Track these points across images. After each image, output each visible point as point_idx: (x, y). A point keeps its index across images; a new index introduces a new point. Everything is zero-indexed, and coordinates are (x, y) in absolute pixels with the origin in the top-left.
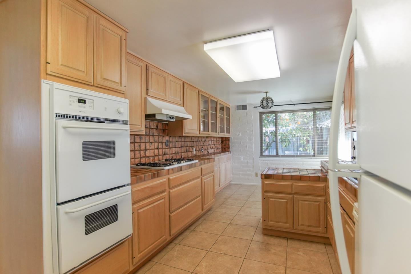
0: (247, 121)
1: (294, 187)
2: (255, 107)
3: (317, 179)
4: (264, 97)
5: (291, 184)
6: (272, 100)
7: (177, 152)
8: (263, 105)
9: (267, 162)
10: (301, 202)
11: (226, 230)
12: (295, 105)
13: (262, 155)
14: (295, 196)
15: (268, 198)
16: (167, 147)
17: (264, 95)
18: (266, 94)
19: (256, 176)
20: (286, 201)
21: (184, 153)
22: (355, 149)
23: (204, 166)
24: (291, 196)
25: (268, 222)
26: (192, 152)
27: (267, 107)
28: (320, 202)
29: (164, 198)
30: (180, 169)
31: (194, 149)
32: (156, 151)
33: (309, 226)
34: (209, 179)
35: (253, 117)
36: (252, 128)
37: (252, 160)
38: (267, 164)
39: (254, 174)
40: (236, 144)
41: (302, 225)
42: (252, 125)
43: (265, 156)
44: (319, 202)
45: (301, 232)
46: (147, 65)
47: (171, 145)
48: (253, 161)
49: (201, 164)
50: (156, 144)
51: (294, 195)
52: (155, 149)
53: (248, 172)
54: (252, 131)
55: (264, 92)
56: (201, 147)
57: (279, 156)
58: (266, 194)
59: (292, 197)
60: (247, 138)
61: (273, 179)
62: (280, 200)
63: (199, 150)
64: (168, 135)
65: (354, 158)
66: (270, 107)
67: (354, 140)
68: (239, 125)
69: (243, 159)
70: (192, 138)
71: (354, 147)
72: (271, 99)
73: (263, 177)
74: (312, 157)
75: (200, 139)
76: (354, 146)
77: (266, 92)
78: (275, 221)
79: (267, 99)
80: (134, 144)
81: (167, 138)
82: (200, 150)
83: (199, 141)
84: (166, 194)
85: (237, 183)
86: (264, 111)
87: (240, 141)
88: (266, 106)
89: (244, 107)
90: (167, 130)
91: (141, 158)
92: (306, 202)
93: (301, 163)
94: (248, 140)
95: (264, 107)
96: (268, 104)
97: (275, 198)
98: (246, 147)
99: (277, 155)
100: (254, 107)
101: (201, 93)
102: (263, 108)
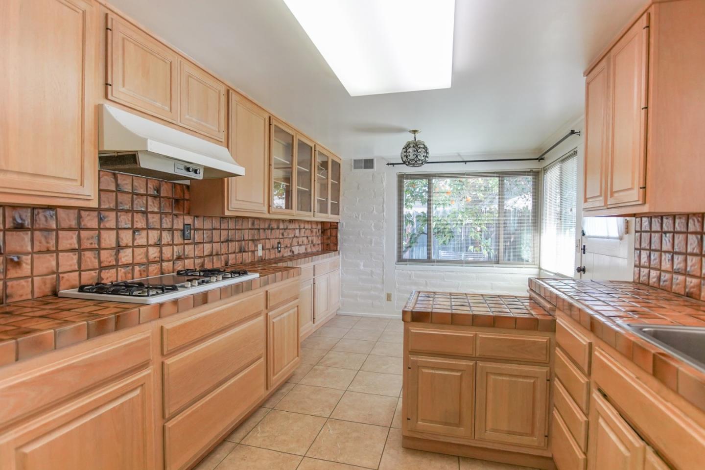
0: (374, 191)
1: (478, 342)
2: (391, 164)
3: (532, 324)
4: (410, 141)
5: (472, 335)
6: (425, 148)
7: (214, 253)
8: (407, 157)
9: (409, 272)
10: (493, 377)
11: (318, 437)
12: (467, 163)
13: (400, 259)
14: (480, 364)
15: (418, 367)
16: (186, 241)
17: (410, 138)
18: (413, 135)
19: (388, 300)
20: (459, 374)
21: (234, 255)
22: (584, 253)
23: (272, 288)
24: (471, 363)
25: (417, 421)
26: (253, 252)
27: (416, 162)
28: (537, 378)
29: (142, 385)
30: (204, 299)
31: (260, 247)
32: (153, 253)
33: (509, 433)
34: (285, 315)
35: (384, 184)
36: (383, 206)
37: (381, 269)
38: (410, 276)
39: (384, 296)
40: (351, 237)
41: (495, 430)
42: (383, 199)
43: (405, 261)
44: (534, 377)
45: (490, 446)
46: (107, 15)
47: (198, 237)
48: (383, 271)
49: (267, 283)
50: (154, 236)
51: (477, 361)
52: (151, 245)
53: (373, 293)
54: (383, 212)
55: (410, 131)
56: (277, 241)
57: (434, 261)
58: (413, 358)
59: (473, 365)
60: (373, 224)
61: (431, 322)
62: (447, 373)
63: (271, 247)
64: (189, 214)
65: (581, 270)
66: (420, 162)
67: (584, 234)
68: (358, 199)
69: (363, 266)
70: (256, 223)
71: (584, 249)
72: (424, 145)
73: (409, 318)
74: (495, 265)
75: (274, 225)
76: (584, 246)
77: (415, 132)
78: (431, 422)
79: (416, 145)
80: (77, 232)
81: (188, 220)
82: (273, 248)
83: (272, 229)
84: (149, 375)
85: (351, 313)
86: (406, 173)
87: (359, 231)
88: (413, 160)
89: (368, 164)
90: (187, 200)
91: (101, 268)
92: (504, 378)
93: (474, 275)
94: (373, 230)
95: (409, 162)
96: (417, 156)
97: (433, 368)
98: (371, 242)
99: (429, 260)
100: (388, 164)
101: (274, 123)
102: (407, 163)
